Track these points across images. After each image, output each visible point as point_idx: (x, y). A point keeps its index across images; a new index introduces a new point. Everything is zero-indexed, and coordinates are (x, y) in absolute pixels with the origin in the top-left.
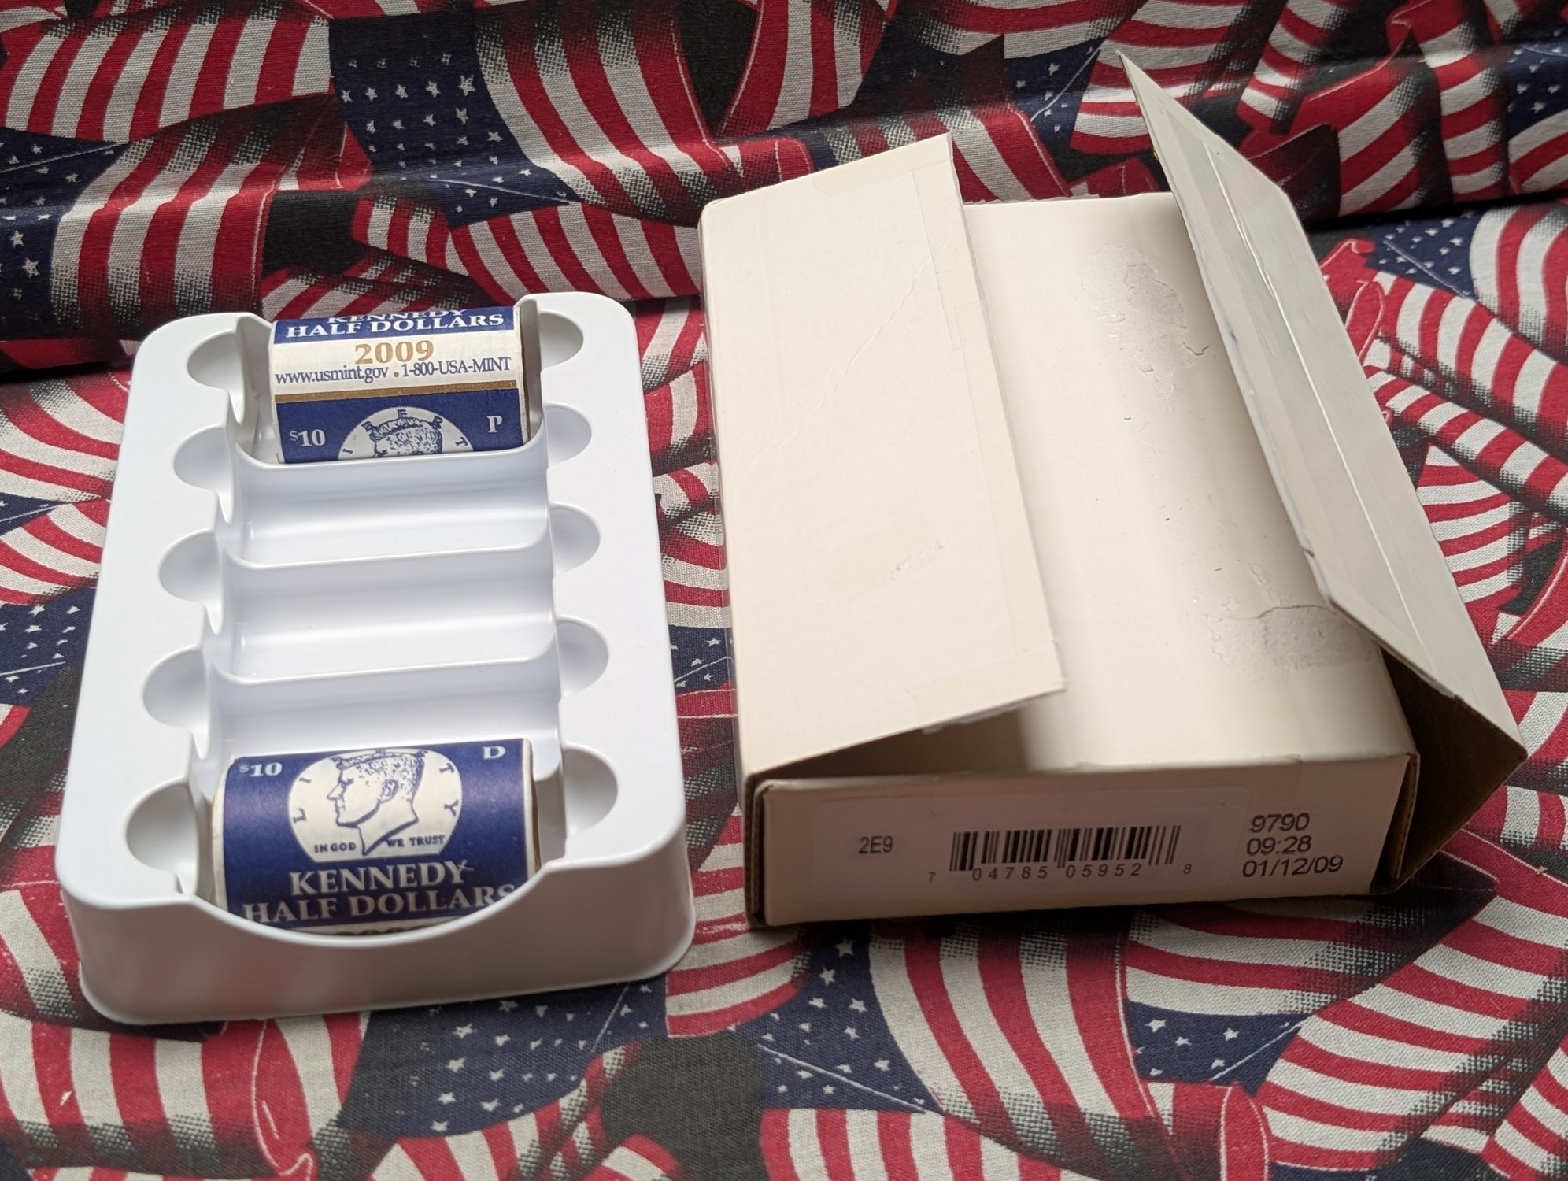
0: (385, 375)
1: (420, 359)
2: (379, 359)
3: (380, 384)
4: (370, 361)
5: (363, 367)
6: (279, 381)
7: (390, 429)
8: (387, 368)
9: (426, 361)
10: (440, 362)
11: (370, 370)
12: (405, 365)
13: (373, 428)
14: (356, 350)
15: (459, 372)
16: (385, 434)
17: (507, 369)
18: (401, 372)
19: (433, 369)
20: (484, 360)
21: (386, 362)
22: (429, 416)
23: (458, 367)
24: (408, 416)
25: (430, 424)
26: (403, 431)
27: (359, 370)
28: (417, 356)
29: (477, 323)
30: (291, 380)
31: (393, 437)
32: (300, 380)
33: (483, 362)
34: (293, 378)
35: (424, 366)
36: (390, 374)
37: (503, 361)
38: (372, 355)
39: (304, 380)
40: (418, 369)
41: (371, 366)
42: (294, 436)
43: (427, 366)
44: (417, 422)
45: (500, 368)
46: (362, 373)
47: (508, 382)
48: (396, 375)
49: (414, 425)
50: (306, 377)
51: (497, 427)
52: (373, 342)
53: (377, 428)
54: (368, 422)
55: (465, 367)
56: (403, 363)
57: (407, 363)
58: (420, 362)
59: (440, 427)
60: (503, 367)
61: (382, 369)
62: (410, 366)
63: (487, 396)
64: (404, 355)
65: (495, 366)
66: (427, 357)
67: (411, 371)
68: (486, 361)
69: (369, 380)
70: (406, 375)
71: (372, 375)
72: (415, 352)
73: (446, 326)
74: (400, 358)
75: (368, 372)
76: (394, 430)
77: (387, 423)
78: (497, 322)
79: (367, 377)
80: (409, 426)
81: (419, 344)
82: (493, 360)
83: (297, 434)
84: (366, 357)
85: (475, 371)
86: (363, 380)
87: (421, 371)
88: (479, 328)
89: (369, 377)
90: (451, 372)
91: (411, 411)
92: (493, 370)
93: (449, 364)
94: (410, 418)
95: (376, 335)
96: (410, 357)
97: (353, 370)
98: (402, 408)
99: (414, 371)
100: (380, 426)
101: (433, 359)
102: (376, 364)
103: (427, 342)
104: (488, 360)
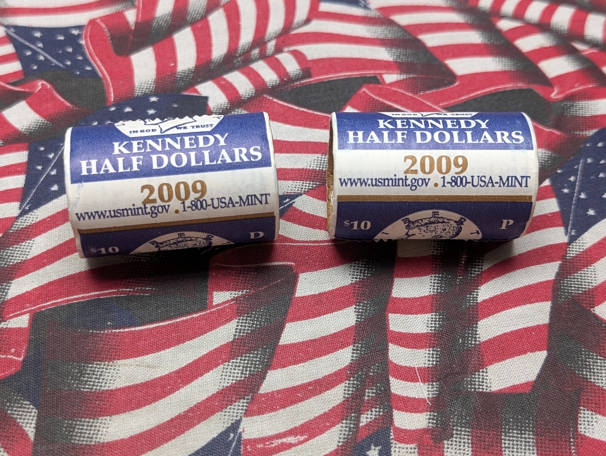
0: (427, 185)
1: (456, 173)
2: (423, 171)
3: (423, 191)
4: (416, 172)
5: (410, 176)
6: (342, 184)
7: (423, 223)
8: (429, 179)
9: (461, 175)
10: (473, 177)
11: (415, 180)
12: (444, 177)
13: (410, 221)
14: (405, 161)
15: (487, 186)
16: (418, 226)
17: (526, 186)
18: (441, 183)
19: (467, 183)
20: (508, 177)
21: (429, 173)
22: (457, 217)
23: (487, 182)
24: (439, 216)
25: (455, 222)
26: (432, 225)
27: (406, 179)
28: (454, 170)
29: (503, 140)
30: (352, 184)
31: (424, 228)
32: (359, 184)
33: (508, 179)
34: (353, 182)
35: (459, 179)
36: (431, 184)
37: (524, 179)
38: (417, 166)
39: (361, 184)
40: (454, 181)
41: (417, 176)
42: (347, 223)
43: (462, 179)
44: (446, 220)
45: (521, 185)
46: (409, 182)
47: (525, 197)
48: (436, 185)
49: (443, 222)
50: (363, 182)
51: (507, 226)
52: (419, 154)
53: (413, 223)
54: (407, 218)
55: (492, 182)
56: (442, 176)
57: (446, 176)
58: (456, 176)
59: (463, 224)
60: (524, 184)
61: (425, 179)
62: (448, 178)
63: (507, 206)
64: (444, 169)
65: (517, 182)
66: (462, 172)
67: (448, 183)
68: (510, 178)
69: (414, 188)
70: (444, 186)
71: (416, 184)
72: (453, 166)
73: (477, 142)
74: (440, 171)
75: (413, 181)
76: (426, 224)
77: (422, 220)
78: (518, 140)
79: (412, 186)
80: (439, 222)
81: (456, 158)
82: (516, 178)
83: (350, 223)
84: (412, 168)
85: (500, 186)
86: (409, 188)
87: (456, 183)
88: (505, 146)
89: (414, 184)
90: (481, 186)
91: (442, 213)
92: (515, 186)
93: (480, 178)
94: (440, 218)
95: (420, 147)
96: (448, 170)
97: (402, 179)
98: (437, 211)
99: (451, 183)
100: (416, 221)
101: (467, 174)
102: (421, 175)
103: (463, 157)
104: (512, 177)
